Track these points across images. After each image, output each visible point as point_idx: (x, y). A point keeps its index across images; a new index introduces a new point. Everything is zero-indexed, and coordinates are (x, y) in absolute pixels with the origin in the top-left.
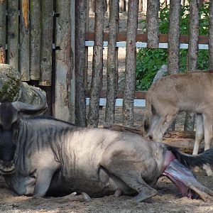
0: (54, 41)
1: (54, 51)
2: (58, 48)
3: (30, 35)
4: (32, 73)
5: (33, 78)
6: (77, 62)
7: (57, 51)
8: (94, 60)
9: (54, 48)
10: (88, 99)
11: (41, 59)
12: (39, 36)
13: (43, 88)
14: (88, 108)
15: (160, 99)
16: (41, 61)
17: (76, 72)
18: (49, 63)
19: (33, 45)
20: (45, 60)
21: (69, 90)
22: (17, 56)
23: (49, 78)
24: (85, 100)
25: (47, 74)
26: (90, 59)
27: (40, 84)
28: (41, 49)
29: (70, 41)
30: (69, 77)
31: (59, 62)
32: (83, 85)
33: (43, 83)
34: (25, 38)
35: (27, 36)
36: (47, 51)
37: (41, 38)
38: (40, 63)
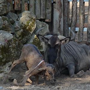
1: (52, 4)
2: (55, 2)
4: (42, 15)
5: (42, 18)
6: (64, 10)
7: (54, 4)
8: (72, 9)
9: (52, 2)
10: (70, 28)
13: (47, 22)
14: (70, 32)
16: (46, 9)
17: (64, 14)
18: (50, 10)
19: (42, 1)
20: (48, 9)
21: (60, 24)
22: (34, 7)
23: (50, 18)
24: (68, 28)
25: (49, 15)
27: (46, 21)
30: (60, 17)
31: (55, 10)
32: (67, 21)
36: (49, 4)
38: (46, 10)
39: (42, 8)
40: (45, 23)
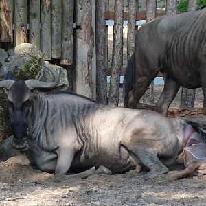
0: (75, 21)
1: (75, 30)
2: (79, 27)
3: (52, 15)
4: (54, 52)
5: (55, 57)
6: (98, 41)
7: (78, 31)
8: (114, 39)
9: (75, 27)
10: (109, 77)
11: (63, 38)
12: (60, 16)
13: (64, 66)
14: (108, 86)
16: (62, 40)
17: (97, 50)
18: (70, 42)
19: (54, 25)
20: (66, 39)
21: (90, 68)
22: (38, 35)
23: (70, 57)
24: (106, 78)
25: (68, 53)
26: (111, 38)
27: (61, 63)
28: (62, 28)
29: (91, 20)
30: (90, 55)
31: (80, 42)
32: (104, 64)
33: (65, 62)
34: (46, 18)
35: (48, 16)
36: (69, 31)
37: (62, 18)
38: (62, 42)
39: (54, 38)
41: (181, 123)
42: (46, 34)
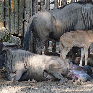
0: (24, 18)
2: (26, 21)
3: (14, 16)
4: (15, 31)
5: (15, 33)
9: (24, 21)
12: (18, 16)
15: (65, 41)
18: (22, 27)
19: (15, 20)
20: (20, 26)
22: (9, 24)
23: (22, 33)
25: (21, 31)
28: (19, 21)
31: (26, 27)
33: (20, 35)
34: (12, 17)
36: (21, 22)
37: (19, 17)
38: (18, 27)
39: (15, 25)
40: (18, 37)
41: (68, 61)
42: (12, 24)
